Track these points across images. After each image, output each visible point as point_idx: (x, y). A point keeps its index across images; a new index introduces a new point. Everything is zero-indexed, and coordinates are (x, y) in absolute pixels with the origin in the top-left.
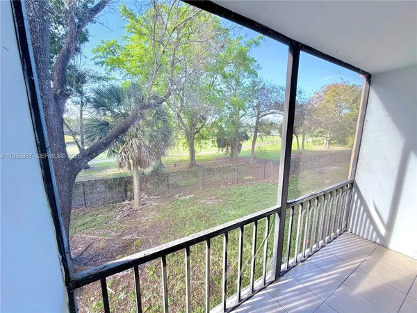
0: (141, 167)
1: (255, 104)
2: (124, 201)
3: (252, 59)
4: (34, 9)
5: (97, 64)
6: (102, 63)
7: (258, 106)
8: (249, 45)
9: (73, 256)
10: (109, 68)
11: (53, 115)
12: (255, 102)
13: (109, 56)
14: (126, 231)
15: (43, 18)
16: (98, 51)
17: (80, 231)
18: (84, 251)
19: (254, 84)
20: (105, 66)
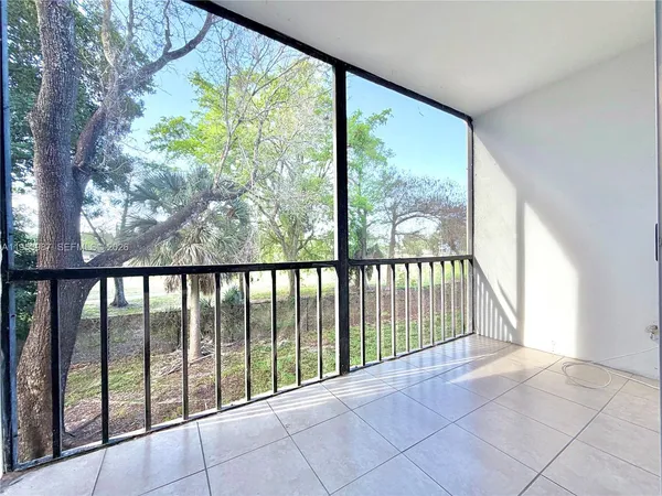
0: (205, 293)
1: (388, 205)
2: (174, 350)
3: (378, 140)
4: (61, 59)
5: (153, 148)
6: (162, 147)
7: (394, 208)
8: (371, 122)
9: (68, 429)
10: (171, 154)
11: (68, 194)
12: (389, 202)
13: (172, 138)
14: (168, 394)
15: (70, 69)
16: (157, 132)
17: (92, 395)
18: (89, 423)
19: (386, 177)
20: (165, 152)
